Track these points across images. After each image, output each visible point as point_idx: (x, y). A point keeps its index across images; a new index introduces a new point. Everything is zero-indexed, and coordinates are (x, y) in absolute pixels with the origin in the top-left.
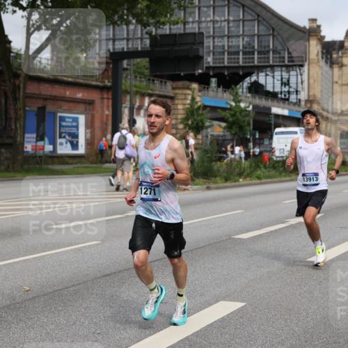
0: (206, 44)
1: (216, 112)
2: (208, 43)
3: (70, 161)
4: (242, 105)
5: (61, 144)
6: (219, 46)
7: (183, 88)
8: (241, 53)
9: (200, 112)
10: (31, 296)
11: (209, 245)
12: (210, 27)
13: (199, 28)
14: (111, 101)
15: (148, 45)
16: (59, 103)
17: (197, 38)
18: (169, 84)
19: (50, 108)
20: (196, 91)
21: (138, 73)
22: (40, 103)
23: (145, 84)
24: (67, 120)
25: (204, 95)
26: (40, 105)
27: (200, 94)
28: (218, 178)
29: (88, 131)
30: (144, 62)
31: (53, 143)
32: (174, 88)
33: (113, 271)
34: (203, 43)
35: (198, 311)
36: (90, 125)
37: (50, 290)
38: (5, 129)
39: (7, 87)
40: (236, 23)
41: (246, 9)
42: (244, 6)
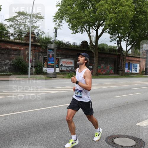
3: (135, 74)
10: (128, 104)
16: (133, 61)
19: (131, 62)
22: (129, 62)
24: (135, 65)
31: (132, 70)
36: (140, 66)
37: (132, 103)
38: (121, 67)
39: (122, 58)
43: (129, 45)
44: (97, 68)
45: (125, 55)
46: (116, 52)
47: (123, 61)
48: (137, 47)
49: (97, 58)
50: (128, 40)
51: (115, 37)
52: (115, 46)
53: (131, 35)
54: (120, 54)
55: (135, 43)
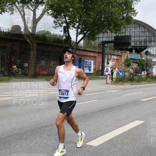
0: (132, 39)
1: (135, 61)
2: (133, 39)
3: (88, 75)
4: (143, 58)
5: (86, 70)
6: (136, 40)
7: (124, 53)
8: (143, 42)
9: (130, 60)
10: (77, 116)
12: (133, 34)
13: (130, 34)
14: (101, 57)
15: (113, 39)
16: (86, 57)
17: (129, 37)
19: (83, 58)
20: (128, 54)
21: (110, 48)
22: (80, 57)
23: (112, 51)
24: (88, 62)
25: (131, 55)
26: (80, 58)
27: (129, 55)
28: (135, 82)
30: (112, 44)
31: (84, 69)
32: (121, 53)
33: (102, 109)
34: (131, 39)
36: (95, 64)
37: (83, 115)
40: (142, 32)
41: (145, 28)
42: (144, 27)
43: (80, 34)
44: (35, 66)
45: (75, 48)
46: (62, 43)
48: (91, 37)
49: (35, 52)
50: (78, 28)
51: (60, 22)
52: (61, 35)
53: (83, 20)
54: (68, 46)
55: (88, 32)
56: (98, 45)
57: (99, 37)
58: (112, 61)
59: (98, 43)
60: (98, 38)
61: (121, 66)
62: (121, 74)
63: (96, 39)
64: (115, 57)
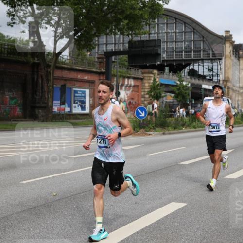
0: (162, 47)
1: (168, 88)
2: (164, 46)
3: (80, 117)
4: (184, 83)
5: (75, 107)
6: (170, 48)
7: (149, 73)
8: (183, 52)
9: (159, 88)
10: (57, 199)
11: (164, 168)
12: (164, 36)
13: (158, 37)
15: (127, 47)
16: (74, 82)
17: (157, 43)
18: (140, 71)
19: (68, 85)
20: (156, 75)
21: (122, 64)
22: (62, 83)
23: (125, 70)
24: (79, 92)
25: (161, 77)
27: (158, 77)
28: (170, 128)
29: (91, 99)
30: (125, 57)
31: (70, 106)
32: (143, 73)
34: (160, 46)
35: (158, 208)
36: (92, 96)
38: (41, 98)
39: (43, 73)
40: (180, 34)
41: (187, 25)
42: (185, 23)
45: (52, 65)
47: (48, 80)
48: (82, 43)
51: (21, 14)
54: (39, 61)
55: (78, 33)
56: (98, 58)
57: (100, 43)
58: (125, 90)
59: (98, 55)
60: (98, 45)
61: (143, 99)
62: (143, 115)
63: (94, 48)
64: (132, 82)
